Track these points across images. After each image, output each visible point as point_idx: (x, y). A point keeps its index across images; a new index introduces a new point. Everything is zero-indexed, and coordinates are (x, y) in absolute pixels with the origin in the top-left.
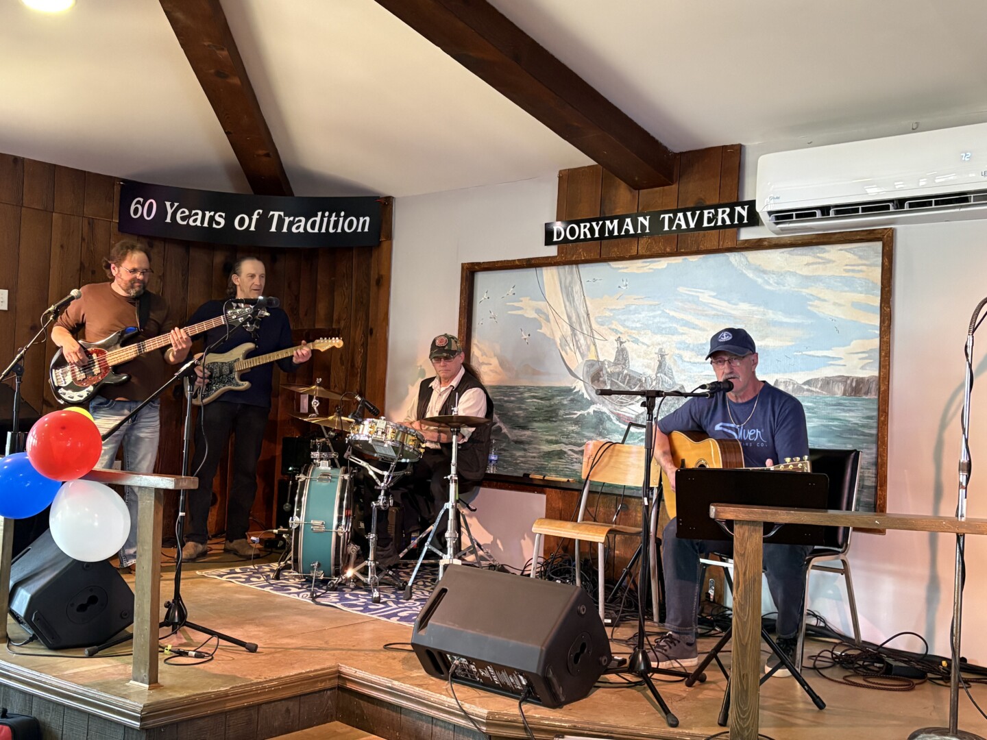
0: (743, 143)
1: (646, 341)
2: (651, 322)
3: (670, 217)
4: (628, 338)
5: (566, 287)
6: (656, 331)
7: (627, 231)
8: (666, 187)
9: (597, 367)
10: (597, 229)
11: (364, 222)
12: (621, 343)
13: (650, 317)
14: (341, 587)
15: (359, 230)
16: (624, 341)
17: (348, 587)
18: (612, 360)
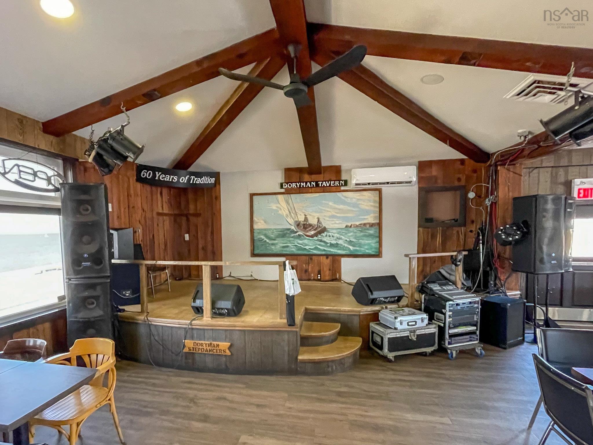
0: (341, 165)
3: (321, 183)
5: (286, 200)
7: (308, 186)
8: (320, 175)
9: (298, 222)
10: (298, 185)
11: (213, 180)
12: (306, 216)
18: (303, 221)
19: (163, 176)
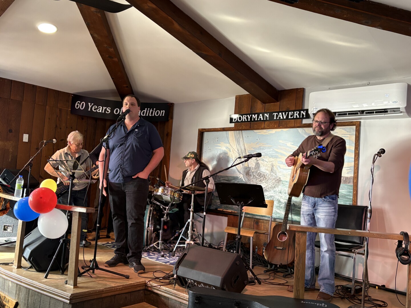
0: (304, 88)
1: (266, 160)
2: (269, 153)
3: (276, 114)
4: (260, 159)
5: (237, 139)
6: (271, 157)
7: (260, 119)
8: (275, 103)
9: (248, 169)
10: (249, 118)
11: (163, 112)
12: (257, 161)
13: (268, 151)
14: (149, 250)
15: (161, 115)
17: (151, 251)
18: (254, 167)
19: (95, 107)
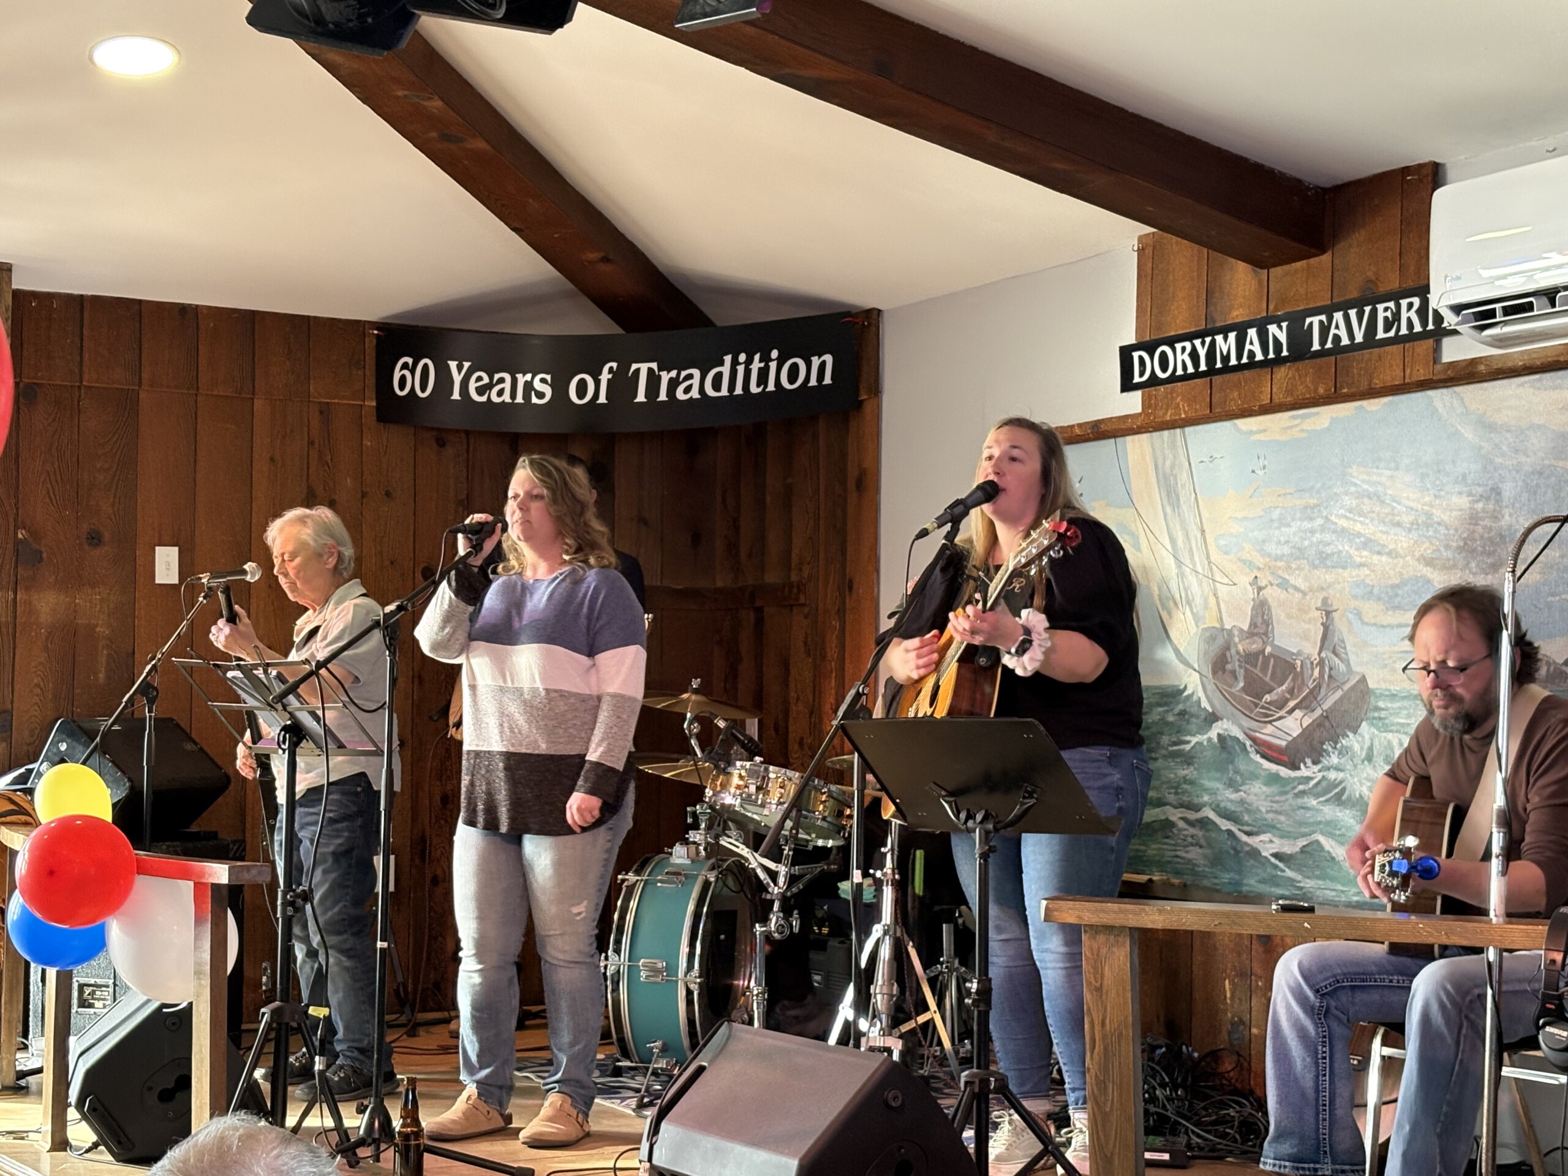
0: (1438, 161)
1: (1299, 581)
2: (1306, 543)
3: (1321, 322)
4: (1270, 578)
6: (1317, 562)
7: (1252, 354)
8: (1312, 261)
10: (1202, 352)
11: (823, 366)
12: (1260, 589)
13: (1305, 531)
15: (813, 382)
16: (1263, 585)
18: (1246, 627)
19: (479, 379)
